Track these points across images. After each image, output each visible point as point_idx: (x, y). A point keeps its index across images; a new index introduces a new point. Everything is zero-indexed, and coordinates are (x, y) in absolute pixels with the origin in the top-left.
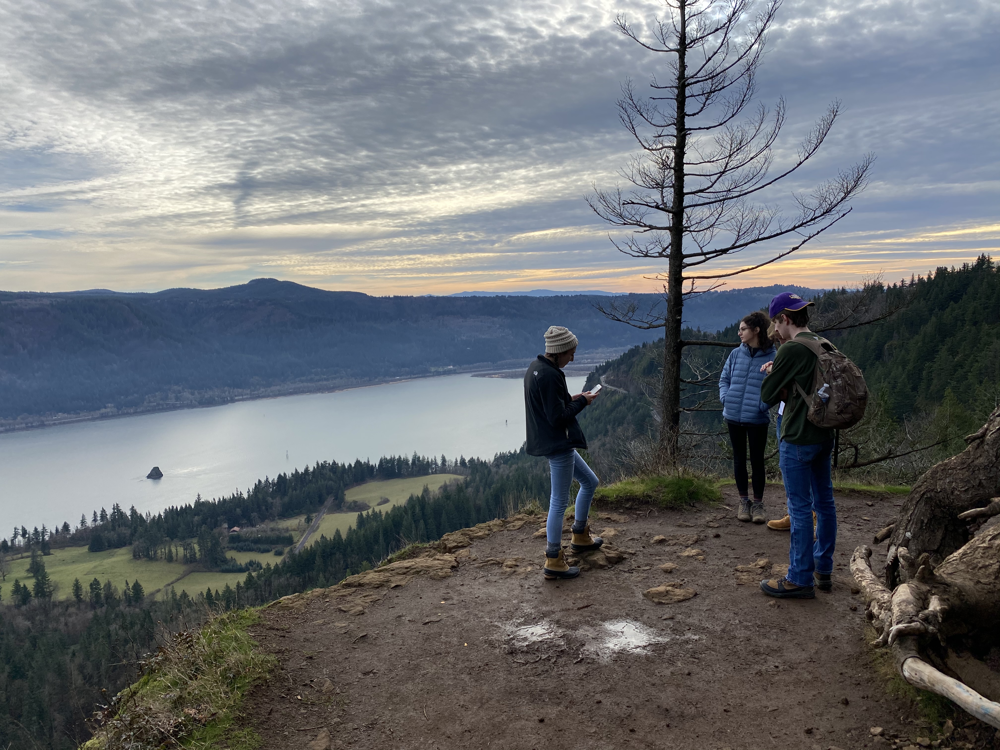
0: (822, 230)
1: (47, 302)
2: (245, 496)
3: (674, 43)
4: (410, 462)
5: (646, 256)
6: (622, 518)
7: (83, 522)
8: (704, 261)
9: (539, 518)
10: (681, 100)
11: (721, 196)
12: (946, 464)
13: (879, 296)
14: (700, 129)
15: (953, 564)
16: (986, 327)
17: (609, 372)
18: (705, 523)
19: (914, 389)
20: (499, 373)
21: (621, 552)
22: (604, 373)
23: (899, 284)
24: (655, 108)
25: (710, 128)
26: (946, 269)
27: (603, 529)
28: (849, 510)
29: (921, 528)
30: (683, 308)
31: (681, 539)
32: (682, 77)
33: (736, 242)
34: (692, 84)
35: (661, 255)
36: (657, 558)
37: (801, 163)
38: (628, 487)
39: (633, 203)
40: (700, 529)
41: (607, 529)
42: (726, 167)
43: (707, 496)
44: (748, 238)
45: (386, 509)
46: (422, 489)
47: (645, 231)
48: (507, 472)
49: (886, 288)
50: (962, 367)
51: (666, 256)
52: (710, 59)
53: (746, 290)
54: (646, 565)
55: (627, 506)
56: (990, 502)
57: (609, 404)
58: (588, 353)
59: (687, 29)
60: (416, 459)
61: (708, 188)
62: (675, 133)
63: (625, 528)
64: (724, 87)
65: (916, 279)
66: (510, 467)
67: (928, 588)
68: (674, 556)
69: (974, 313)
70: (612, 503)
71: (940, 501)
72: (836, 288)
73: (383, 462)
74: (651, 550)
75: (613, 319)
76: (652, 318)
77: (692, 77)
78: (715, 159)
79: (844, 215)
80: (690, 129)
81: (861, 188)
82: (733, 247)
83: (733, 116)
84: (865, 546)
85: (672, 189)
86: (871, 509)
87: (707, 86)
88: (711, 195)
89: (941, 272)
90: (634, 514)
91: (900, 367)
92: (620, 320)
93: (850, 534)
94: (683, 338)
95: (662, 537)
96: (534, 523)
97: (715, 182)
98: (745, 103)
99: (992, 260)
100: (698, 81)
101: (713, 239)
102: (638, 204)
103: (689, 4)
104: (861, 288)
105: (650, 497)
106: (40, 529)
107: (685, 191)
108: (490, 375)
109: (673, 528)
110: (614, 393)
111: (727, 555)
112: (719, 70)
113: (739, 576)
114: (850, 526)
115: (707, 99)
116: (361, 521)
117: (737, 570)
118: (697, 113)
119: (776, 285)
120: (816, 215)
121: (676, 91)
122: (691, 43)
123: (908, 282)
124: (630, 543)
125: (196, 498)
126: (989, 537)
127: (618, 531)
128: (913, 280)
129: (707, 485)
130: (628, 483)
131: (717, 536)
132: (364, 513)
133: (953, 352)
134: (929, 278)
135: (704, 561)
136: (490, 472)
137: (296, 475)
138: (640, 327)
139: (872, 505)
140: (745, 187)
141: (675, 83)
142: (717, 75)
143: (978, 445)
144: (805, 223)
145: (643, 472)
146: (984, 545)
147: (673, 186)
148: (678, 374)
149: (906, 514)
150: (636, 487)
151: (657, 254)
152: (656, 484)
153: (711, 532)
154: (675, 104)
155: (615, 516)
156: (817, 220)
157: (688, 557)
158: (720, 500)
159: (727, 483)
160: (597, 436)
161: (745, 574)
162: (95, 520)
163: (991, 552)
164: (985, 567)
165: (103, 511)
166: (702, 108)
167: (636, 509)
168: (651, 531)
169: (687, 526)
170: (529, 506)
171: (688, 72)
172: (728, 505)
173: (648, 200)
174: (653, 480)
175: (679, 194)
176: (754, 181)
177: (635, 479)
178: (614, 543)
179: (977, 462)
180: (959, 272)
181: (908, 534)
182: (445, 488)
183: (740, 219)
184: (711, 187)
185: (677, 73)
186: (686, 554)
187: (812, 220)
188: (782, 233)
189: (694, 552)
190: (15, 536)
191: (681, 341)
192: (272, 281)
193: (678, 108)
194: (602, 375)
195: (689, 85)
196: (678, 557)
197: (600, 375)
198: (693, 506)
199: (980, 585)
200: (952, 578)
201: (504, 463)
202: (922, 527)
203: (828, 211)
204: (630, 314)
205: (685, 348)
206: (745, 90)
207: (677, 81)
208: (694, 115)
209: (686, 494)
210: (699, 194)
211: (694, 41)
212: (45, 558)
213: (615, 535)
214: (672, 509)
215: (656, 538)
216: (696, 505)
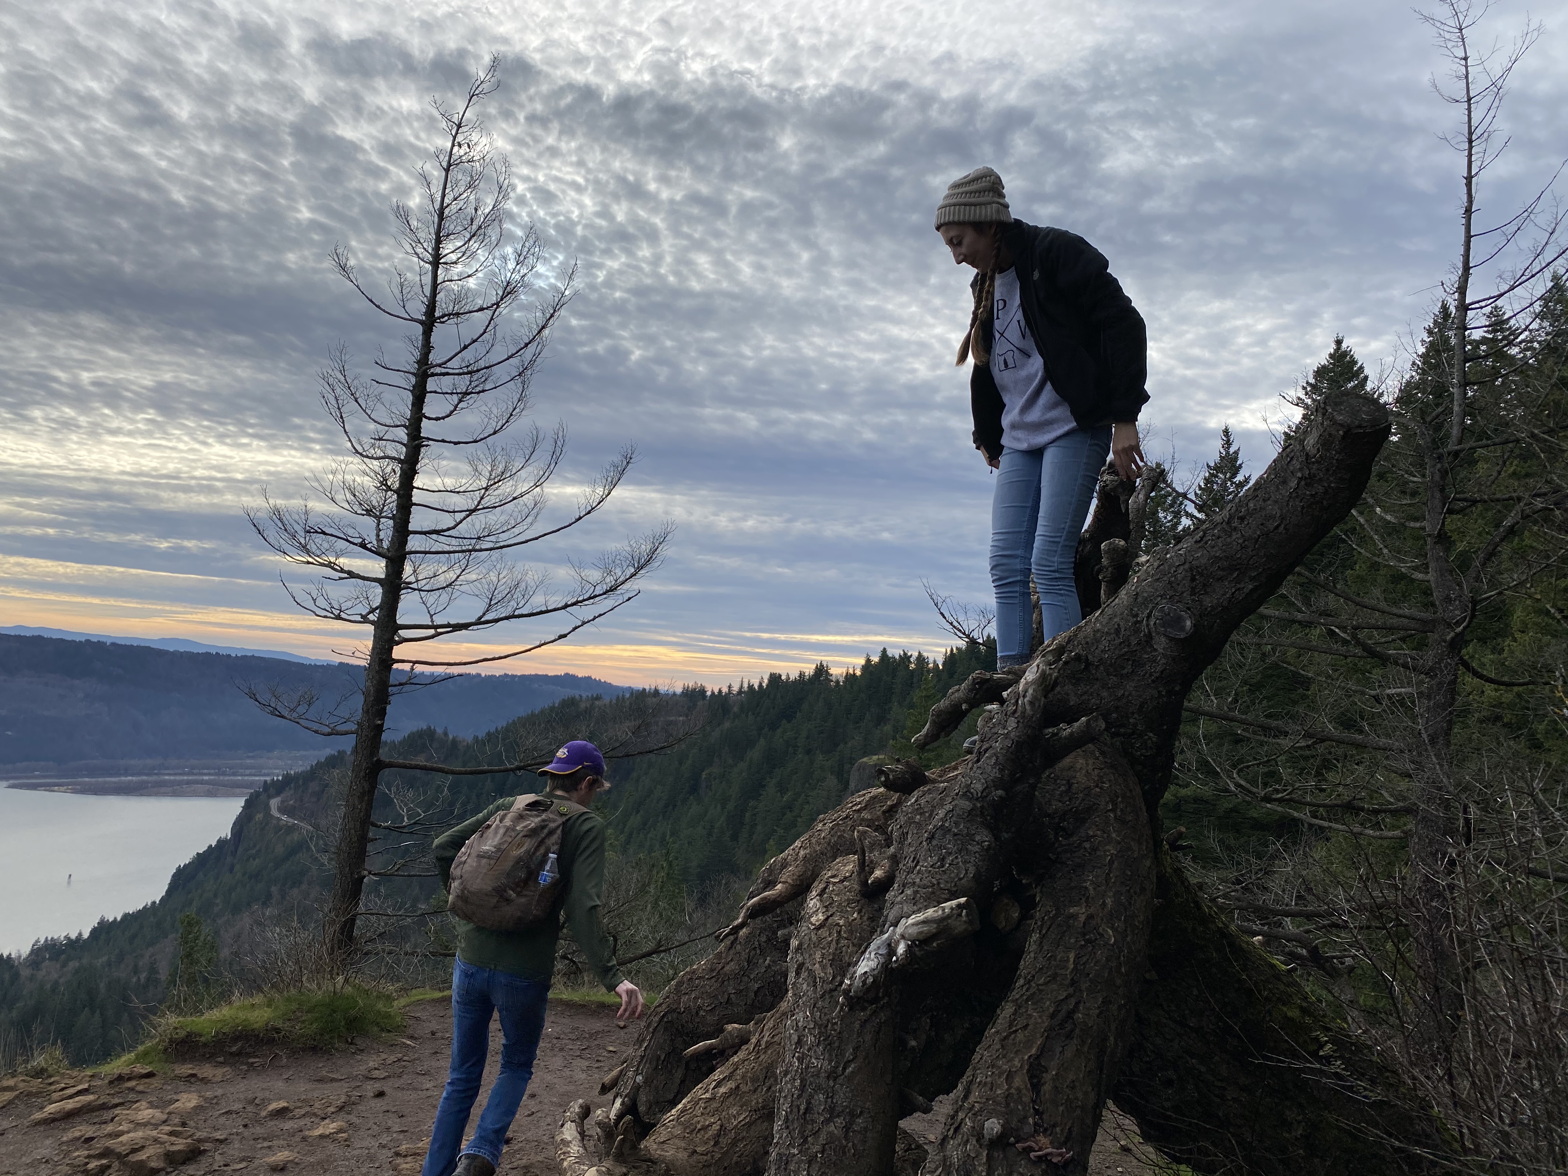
0: (600, 615)
3: (418, 309)
5: (338, 617)
6: (219, 1073)
8: (432, 637)
9: (51, 1084)
10: (419, 395)
11: (467, 545)
12: (694, 972)
13: (700, 703)
14: (443, 441)
15: (668, 1127)
16: (820, 757)
17: (288, 793)
18: (365, 1073)
19: (735, 837)
20: (68, 784)
21: (200, 1141)
22: (278, 794)
23: (725, 690)
24: (379, 398)
25: (459, 443)
26: (780, 676)
27: (176, 1097)
28: (591, 1035)
29: (656, 1068)
30: (388, 707)
31: (317, 1105)
32: (423, 361)
33: (484, 614)
34: (437, 374)
35: (365, 619)
36: (266, 1144)
37: (580, 518)
38: (242, 1015)
39: (324, 533)
40: (353, 1084)
41: (184, 1096)
42: (479, 502)
43: (377, 1024)
44: (502, 610)
47: (341, 578)
48: (55, 976)
49: (709, 693)
50: (790, 808)
51: (372, 623)
52: (466, 347)
53: (523, 677)
54: (243, 1160)
55: (234, 1049)
56: (722, 1030)
57: (280, 850)
58: (252, 757)
59: (438, 298)
61: (449, 529)
62: (405, 439)
63: (219, 1092)
64: (483, 391)
65: (746, 685)
66: (64, 965)
67: (624, 1170)
68: (297, 1138)
69: (807, 738)
70: (205, 1045)
71: (683, 1026)
72: (647, 688)
74: (259, 1130)
75: (272, 714)
76: (336, 719)
77: (440, 365)
78: (462, 489)
79: (629, 599)
80: (429, 439)
81: (656, 564)
82: (479, 622)
83: (495, 433)
84: (581, 1101)
85: (391, 522)
86: (622, 1032)
87: (462, 383)
88: (454, 542)
89: (775, 679)
90: (243, 1063)
91: (719, 806)
92: (283, 717)
93: (584, 1076)
94: (383, 754)
95: (283, 1104)
96: (37, 1094)
97: (461, 522)
98: (513, 419)
99: (831, 671)
100: (448, 374)
101: (452, 604)
102: (332, 535)
103: (445, 263)
104: (679, 690)
105: (278, 1030)
107: (411, 527)
108: (48, 787)
109: (309, 1086)
110: (291, 829)
111: (388, 1129)
112: (482, 364)
113: (399, 1165)
114: (587, 1064)
115: (460, 401)
117: (397, 1154)
118: (443, 418)
119: (567, 675)
120: (597, 592)
121: (413, 380)
122: (443, 316)
123: (736, 689)
124: (222, 1120)
126: (714, 1084)
127: (205, 1099)
128: (742, 687)
129: (380, 1006)
130: (242, 1008)
131: (381, 1094)
133: (782, 789)
134: (760, 685)
135: (347, 1144)
136: (16, 976)
138: (316, 732)
139: (625, 1027)
140: (503, 536)
141: (414, 368)
142: (478, 371)
143: (732, 943)
144: (581, 602)
145: (274, 986)
146: (708, 1095)
147: (393, 518)
148: (368, 815)
149: (640, 1047)
150: (256, 1013)
151: (359, 618)
152: (294, 1006)
153: (370, 1088)
154: (409, 398)
155: (206, 1071)
156: (597, 599)
157: (322, 1136)
158: (400, 1029)
159: (421, 997)
160: (249, 904)
161: (409, 1159)
163: (715, 1105)
164: (705, 1128)
166: (452, 412)
167: (249, 1055)
168: (267, 1094)
169: (333, 1080)
170: (39, 1060)
171: (433, 358)
172: (412, 1038)
173: (350, 532)
174: (288, 1000)
175: (402, 531)
176: (516, 531)
177: (258, 999)
178: (192, 1123)
179: (727, 968)
180: (795, 682)
181: (639, 1078)
183: (495, 579)
184: (453, 528)
185: (417, 354)
186: (317, 1132)
187: (590, 598)
188: (548, 611)
189: (331, 1127)
191: (379, 761)
193: (413, 405)
194: (273, 797)
195: (433, 375)
196: (304, 1139)
197: (270, 797)
198: (351, 1043)
199: (695, 1157)
200: (663, 1150)
201: (50, 959)
202: (657, 1065)
203: (612, 589)
204: (301, 709)
205: (386, 771)
206: (516, 400)
207: (416, 366)
208: (437, 419)
209: (343, 1023)
210: (434, 536)
211: (449, 315)
213: (195, 1108)
214: (314, 1049)
215: (274, 1106)
216: (358, 1041)
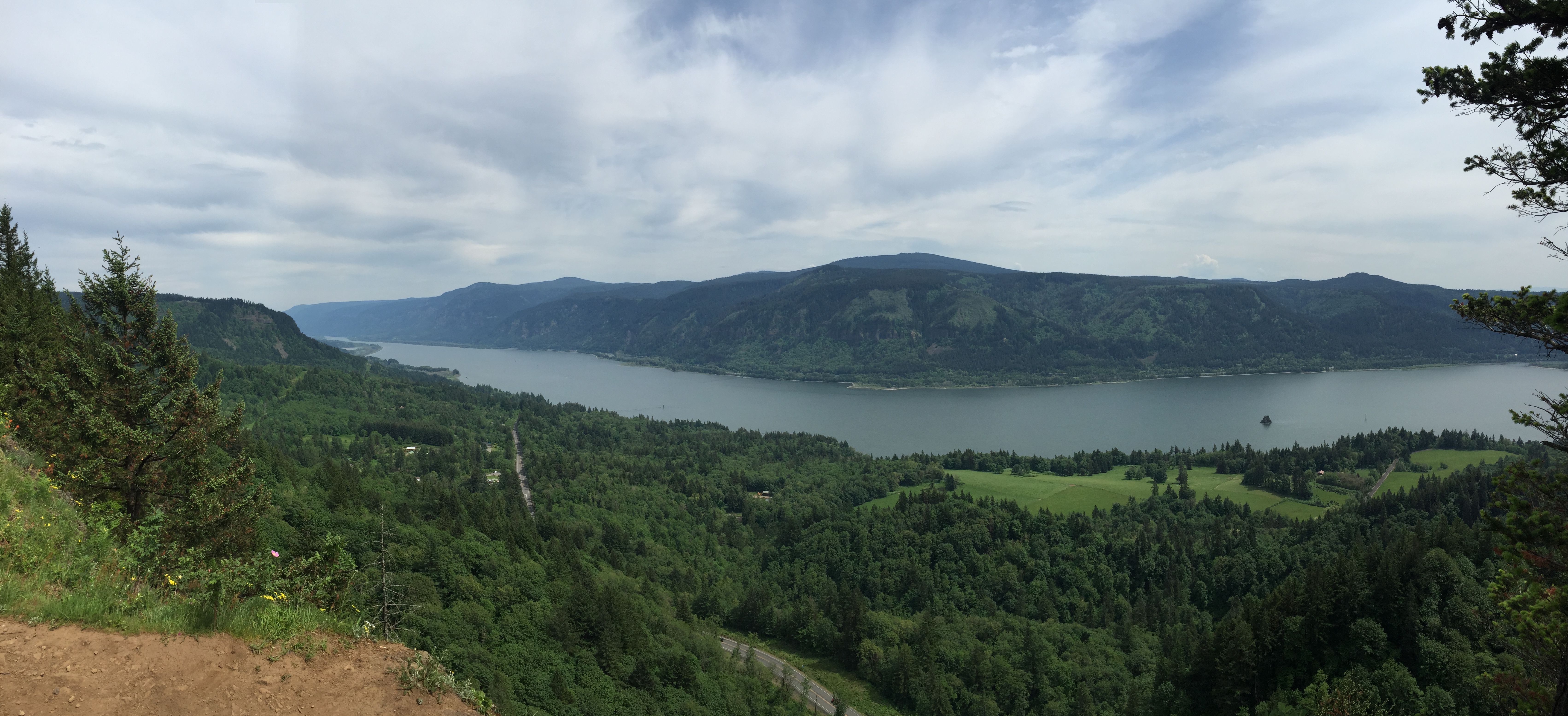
1: (1204, 286)
2: (1331, 447)
4: (1470, 436)
7: (1215, 449)
45: (1443, 475)
46: (1479, 462)
60: (1475, 435)
73: (1445, 433)
106: (1187, 450)
116: (1422, 482)
125: (1293, 444)
132: (1426, 475)
137: (1371, 435)
162: (1222, 450)
165: (1228, 444)
182: (1500, 463)
190: (1171, 453)
192: (1365, 275)
212: (1188, 471)
